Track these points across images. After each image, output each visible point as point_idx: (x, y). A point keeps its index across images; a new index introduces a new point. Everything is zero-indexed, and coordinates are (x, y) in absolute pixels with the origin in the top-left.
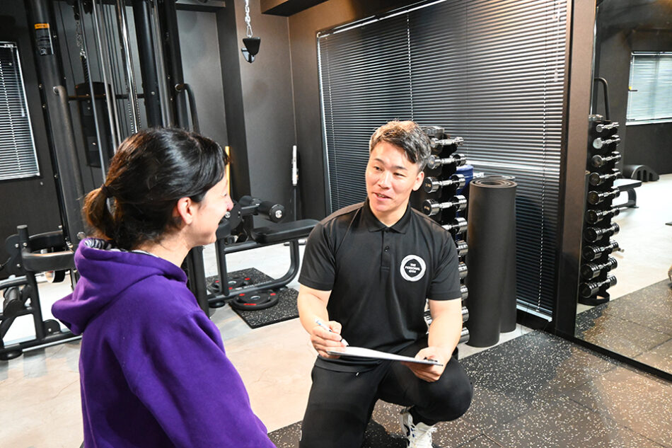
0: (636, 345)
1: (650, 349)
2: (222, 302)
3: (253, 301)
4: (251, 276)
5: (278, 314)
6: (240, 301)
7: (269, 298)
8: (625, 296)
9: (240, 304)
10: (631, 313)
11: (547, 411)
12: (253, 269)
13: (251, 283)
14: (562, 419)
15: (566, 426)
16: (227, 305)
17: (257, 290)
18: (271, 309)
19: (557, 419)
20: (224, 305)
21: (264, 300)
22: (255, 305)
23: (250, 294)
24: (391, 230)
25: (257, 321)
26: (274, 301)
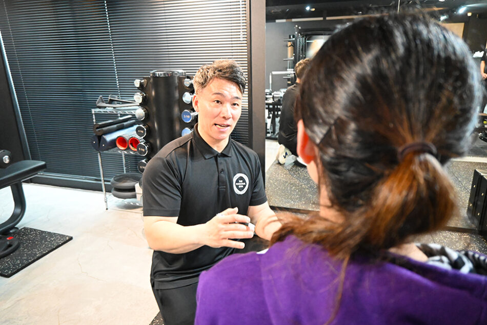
5: (30, 255)
7: (8, 243)
18: (17, 252)
24: (223, 155)
25: (9, 269)
26: (16, 244)
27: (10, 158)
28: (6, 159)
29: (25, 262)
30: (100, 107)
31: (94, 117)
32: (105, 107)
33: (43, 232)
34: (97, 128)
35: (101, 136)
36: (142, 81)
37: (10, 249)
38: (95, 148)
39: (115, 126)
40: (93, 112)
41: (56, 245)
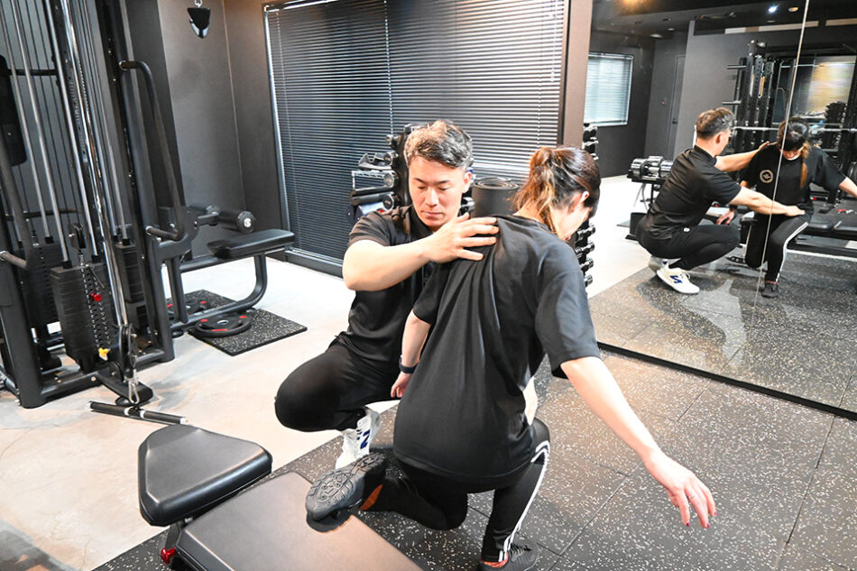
0: (620, 335)
1: (632, 338)
2: (180, 331)
3: (221, 326)
4: (205, 300)
5: (258, 338)
6: (204, 327)
7: (240, 322)
8: (601, 294)
9: (207, 331)
10: (609, 309)
11: (562, 401)
12: (203, 291)
13: (209, 307)
14: (576, 405)
15: (581, 411)
16: (186, 334)
17: (220, 314)
18: (246, 333)
19: (572, 406)
20: (182, 334)
21: (235, 325)
22: (226, 330)
23: (214, 319)
25: (235, 347)
26: (246, 324)
27: (252, 222)
28: (248, 223)
29: (252, 344)
30: (363, 169)
31: (354, 181)
32: (370, 169)
33: (277, 317)
34: (354, 196)
35: (357, 206)
36: (396, 138)
37: (240, 328)
38: (349, 222)
39: (378, 195)
40: (353, 175)
41: (287, 332)
